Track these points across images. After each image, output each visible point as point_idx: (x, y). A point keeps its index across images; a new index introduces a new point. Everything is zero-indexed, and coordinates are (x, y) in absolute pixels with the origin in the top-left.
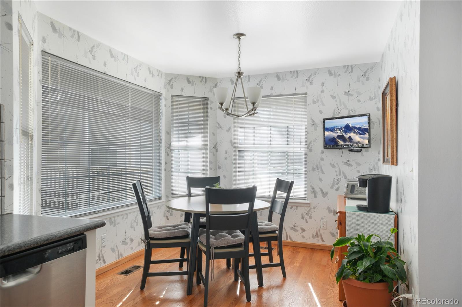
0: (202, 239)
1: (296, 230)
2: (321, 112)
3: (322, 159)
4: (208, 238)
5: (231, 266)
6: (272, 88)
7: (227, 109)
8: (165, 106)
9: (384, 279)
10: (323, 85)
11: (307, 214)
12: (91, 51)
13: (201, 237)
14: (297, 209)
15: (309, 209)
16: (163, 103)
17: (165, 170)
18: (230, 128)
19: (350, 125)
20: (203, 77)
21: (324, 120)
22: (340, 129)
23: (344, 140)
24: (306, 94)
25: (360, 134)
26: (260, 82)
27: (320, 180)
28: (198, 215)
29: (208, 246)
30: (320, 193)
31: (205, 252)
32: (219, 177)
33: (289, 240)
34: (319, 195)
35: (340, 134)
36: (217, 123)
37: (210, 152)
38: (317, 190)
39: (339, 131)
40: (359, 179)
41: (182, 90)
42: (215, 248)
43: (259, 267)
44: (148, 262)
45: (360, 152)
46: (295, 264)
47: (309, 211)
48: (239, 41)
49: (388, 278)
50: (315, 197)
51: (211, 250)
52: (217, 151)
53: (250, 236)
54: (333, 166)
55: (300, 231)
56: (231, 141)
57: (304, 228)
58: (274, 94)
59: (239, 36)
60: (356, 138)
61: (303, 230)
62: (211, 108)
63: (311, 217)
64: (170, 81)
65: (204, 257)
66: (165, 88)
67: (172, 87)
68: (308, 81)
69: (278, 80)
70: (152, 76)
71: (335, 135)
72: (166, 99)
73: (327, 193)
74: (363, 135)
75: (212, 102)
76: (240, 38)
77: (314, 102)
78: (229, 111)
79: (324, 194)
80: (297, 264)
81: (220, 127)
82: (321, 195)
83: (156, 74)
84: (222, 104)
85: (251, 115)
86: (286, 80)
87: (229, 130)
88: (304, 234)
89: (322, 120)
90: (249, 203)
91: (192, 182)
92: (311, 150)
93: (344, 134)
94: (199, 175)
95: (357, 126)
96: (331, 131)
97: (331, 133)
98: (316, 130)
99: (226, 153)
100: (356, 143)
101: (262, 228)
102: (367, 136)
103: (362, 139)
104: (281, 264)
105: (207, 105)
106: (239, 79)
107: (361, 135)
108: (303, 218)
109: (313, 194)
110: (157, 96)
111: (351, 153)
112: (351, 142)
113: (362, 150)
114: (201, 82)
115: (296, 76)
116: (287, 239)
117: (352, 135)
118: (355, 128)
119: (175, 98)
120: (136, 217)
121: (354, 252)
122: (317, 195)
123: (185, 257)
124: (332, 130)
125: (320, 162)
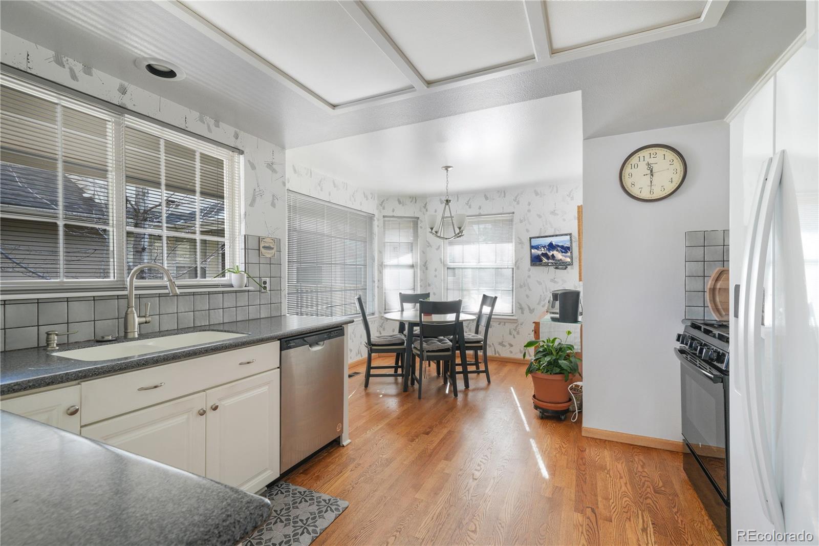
0: (417, 344)
1: (504, 346)
2: (528, 231)
3: (529, 277)
4: (421, 345)
5: (441, 374)
6: (480, 208)
7: (436, 232)
8: (378, 226)
9: (562, 371)
10: (529, 204)
11: (515, 330)
12: (319, 185)
13: (415, 343)
14: (505, 325)
15: (516, 325)
16: (376, 223)
17: (378, 287)
18: (439, 246)
19: (554, 243)
20: (413, 198)
21: (531, 238)
22: (544, 247)
23: (548, 258)
24: (513, 213)
25: (562, 252)
26: (468, 201)
27: (527, 296)
28: (412, 325)
29: (422, 350)
30: (528, 309)
31: (418, 356)
32: (429, 293)
33: (497, 355)
34: (526, 311)
35: (543, 252)
36: (427, 241)
37: (420, 270)
38: (524, 306)
39: (543, 249)
40: (553, 294)
41: (393, 211)
42: (427, 352)
43: (465, 373)
44: (369, 367)
45: (566, 269)
46: (501, 374)
47: (517, 327)
48: (447, 172)
49: (565, 370)
50: (523, 313)
51: (424, 353)
52: (427, 269)
53: (457, 345)
54: (540, 283)
55: (508, 346)
56: (441, 259)
57: (512, 343)
58: (482, 213)
59: (447, 168)
60: (559, 255)
61: (511, 345)
62: (421, 227)
63: (518, 333)
64: (382, 203)
65: (418, 360)
66: (377, 209)
67: (384, 208)
68: (515, 200)
69: (486, 200)
70: (367, 200)
71: (540, 253)
72: (378, 220)
73: (534, 309)
74: (565, 253)
75: (421, 221)
76: (448, 170)
77: (521, 221)
78: (439, 235)
79: (531, 311)
80: (502, 374)
81: (429, 245)
82: (528, 311)
83: (370, 197)
84: (432, 229)
85: (458, 237)
86: (494, 199)
87: (439, 248)
88: (512, 349)
89: (529, 239)
90: (455, 314)
91: (405, 298)
92: (518, 268)
93: (548, 252)
94: (410, 292)
95: (560, 244)
96: (536, 249)
97: (536, 250)
98: (522, 248)
99: (436, 270)
100: (559, 261)
101: (468, 339)
102: (569, 254)
103: (564, 258)
104: (486, 371)
105: (417, 224)
106: (447, 206)
107: (564, 254)
108: (510, 334)
109: (520, 311)
110: (371, 217)
111: (557, 270)
112: (554, 260)
113: (567, 267)
114: (411, 202)
115: (503, 195)
116: (495, 354)
117: (555, 253)
118: (558, 246)
119: (386, 219)
120: (354, 330)
121: (540, 351)
122: (524, 312)
123: (400, 364)
124: (537, 247)
125: (526, 280)
